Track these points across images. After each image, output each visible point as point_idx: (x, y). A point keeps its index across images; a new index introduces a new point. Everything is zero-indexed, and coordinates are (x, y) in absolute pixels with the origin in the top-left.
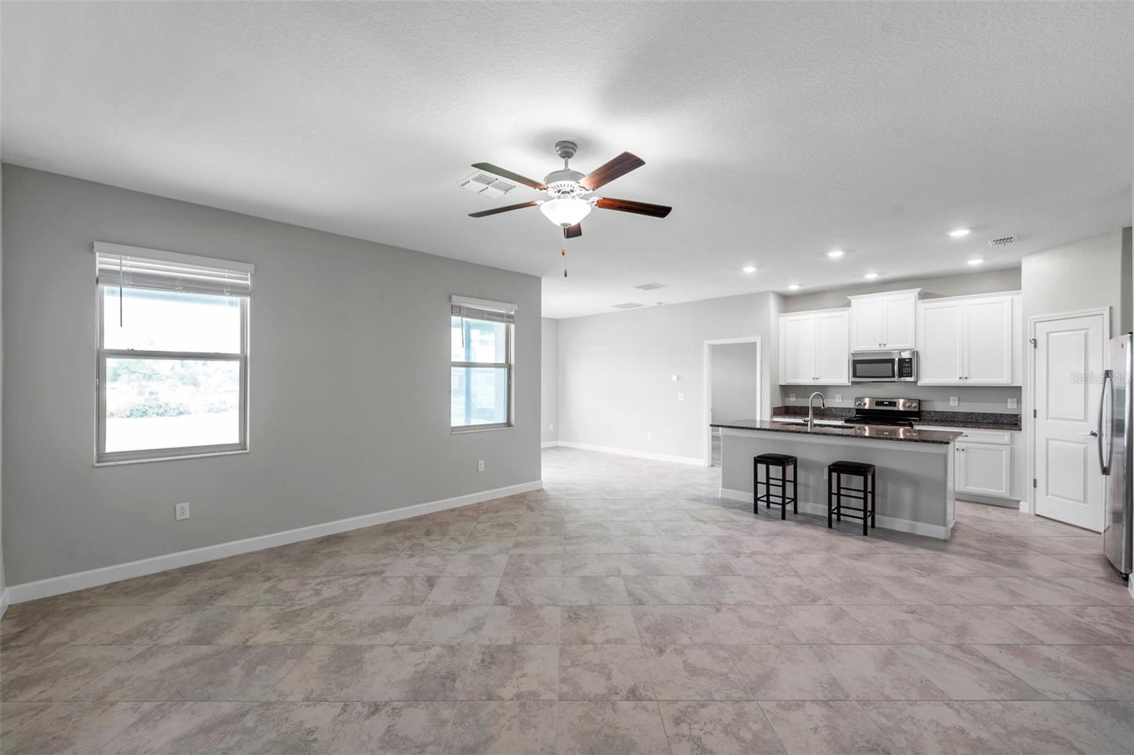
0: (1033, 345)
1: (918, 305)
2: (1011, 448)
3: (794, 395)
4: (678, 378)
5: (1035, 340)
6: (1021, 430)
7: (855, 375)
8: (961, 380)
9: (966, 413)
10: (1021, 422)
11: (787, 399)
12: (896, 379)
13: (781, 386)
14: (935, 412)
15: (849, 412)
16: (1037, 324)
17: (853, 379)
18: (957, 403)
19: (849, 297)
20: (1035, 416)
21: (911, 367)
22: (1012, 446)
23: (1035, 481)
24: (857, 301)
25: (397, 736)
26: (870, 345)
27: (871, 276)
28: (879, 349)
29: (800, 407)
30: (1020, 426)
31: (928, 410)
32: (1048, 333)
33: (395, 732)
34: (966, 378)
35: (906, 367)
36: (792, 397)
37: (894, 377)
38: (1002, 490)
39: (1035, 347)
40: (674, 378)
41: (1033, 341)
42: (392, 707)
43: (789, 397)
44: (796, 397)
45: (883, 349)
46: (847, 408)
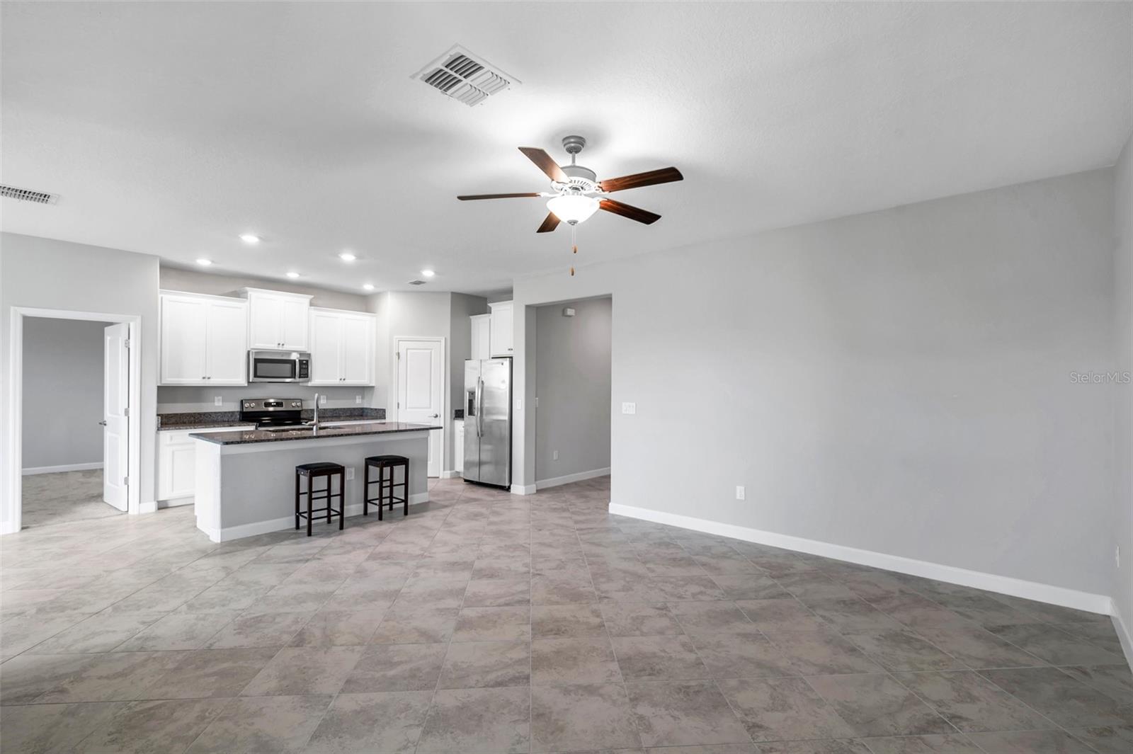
0: (397, 357)
1: (309, 311)
5: (399, 353)
7: (255, 375)
8: (341, 381)
15: (232, 416)
16: (400, 342)
17: (254, 379)
18: (326, 400)
19: (248, 289)
20: (398, 408)
21: (308, 369)
24: (257, 295)
25: (773, 703)
26: (268, 343)
27: (293, 275)
28: (276, 348)
32: (407, 349)
33: (771, 705)
35: (302, 368)
37: (295, 378)
39: (399, 358)
41: (397, 354)
42: (746, 717)
45: (281, 349)
46: (229, 412)
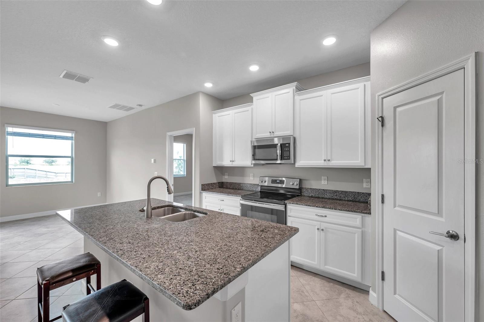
0: (380, 123)
1: (296, 97)
2: (362, 231)
3: (227, 173)
4: (155, 161)
5: (382, 117)
6: (370, 213)
7: (254, 159)
8: (326, 162)
9: (332, 191)
10: (370, 205)
11: (223, 176)
12: (279, 162)
13: (214, 166)
14: (311, 189)
17: (254, 162)
18: (326, 182)
19: (252, 95)
20: (383, 202)
21: (289, 151)
22: (363, 229)
23: (383, 273)
24: (257, 98)
26: (264, 133)
28: (270, 136)
29: (230, 183)
30: (370, 210)
31: (307, 187)
32: (395, 108)
34: (329, 160)
35: (286, 151)
36: (226, 175)
37: (278, 160)
38: (355, 274)
39: (383, 126)
40: (153, 160)
41: (380, 119)
43: (224, 175)
44: (228, 176)
45: (272, 136)
